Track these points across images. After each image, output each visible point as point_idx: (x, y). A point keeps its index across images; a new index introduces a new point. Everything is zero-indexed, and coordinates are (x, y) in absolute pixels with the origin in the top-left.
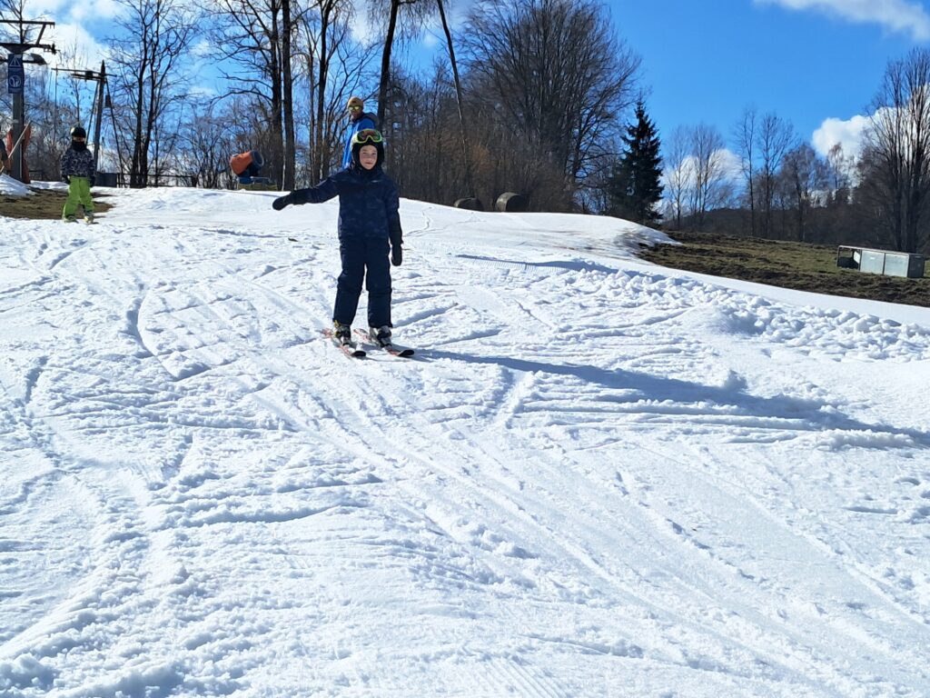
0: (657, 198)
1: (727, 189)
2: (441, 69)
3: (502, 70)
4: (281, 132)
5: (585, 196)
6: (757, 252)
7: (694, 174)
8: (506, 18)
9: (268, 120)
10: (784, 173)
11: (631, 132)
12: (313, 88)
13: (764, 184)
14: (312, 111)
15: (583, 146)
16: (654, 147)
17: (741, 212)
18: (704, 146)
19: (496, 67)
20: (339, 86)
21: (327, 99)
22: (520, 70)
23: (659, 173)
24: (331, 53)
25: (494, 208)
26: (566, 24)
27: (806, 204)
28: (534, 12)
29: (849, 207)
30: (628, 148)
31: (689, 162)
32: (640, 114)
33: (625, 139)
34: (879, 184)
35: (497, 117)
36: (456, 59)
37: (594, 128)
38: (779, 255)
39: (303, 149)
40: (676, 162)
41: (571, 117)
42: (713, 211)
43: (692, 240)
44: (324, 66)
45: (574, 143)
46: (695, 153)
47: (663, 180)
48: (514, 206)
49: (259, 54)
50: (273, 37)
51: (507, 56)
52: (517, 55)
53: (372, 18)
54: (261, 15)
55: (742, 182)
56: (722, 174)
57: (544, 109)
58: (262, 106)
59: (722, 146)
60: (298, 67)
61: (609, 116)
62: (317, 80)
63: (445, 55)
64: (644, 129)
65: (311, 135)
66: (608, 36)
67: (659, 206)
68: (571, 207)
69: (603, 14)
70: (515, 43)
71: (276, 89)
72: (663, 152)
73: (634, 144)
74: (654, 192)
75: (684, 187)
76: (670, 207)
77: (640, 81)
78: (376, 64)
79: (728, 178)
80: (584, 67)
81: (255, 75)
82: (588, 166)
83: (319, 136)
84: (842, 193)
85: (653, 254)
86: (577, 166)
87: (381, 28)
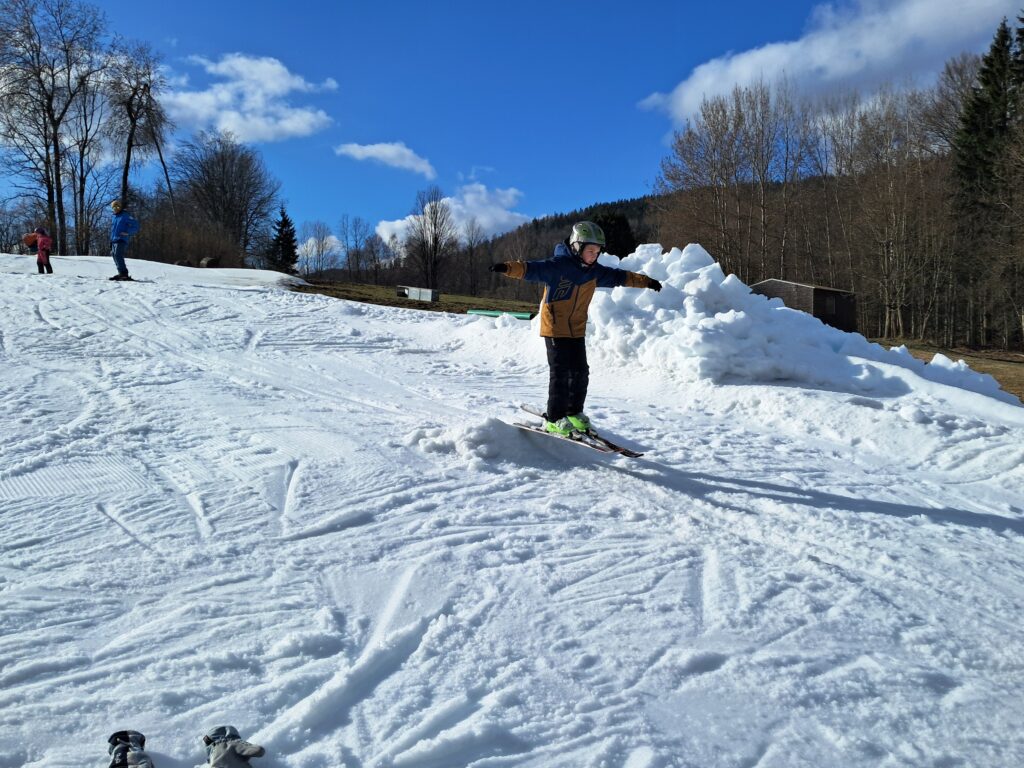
0: (295, 262)
1: (334, 258)
2: (160, 186)
3: (198, 187)
4: (55, 221)
5: (249, 260)
6: (355, 289)
7: (315, 249)
8: (198, 155)
9: (45, 213)
10: (366, 249)
11: (278, 224)
12: (75, 194)
13: (355, 255)
14: (76, 209)
15: (249, 232)
16: (292, 233)
17: (342, 271)
18: (321, 233)
19: (195, 186)
20: (93, 193)
21: (86, 200)
22: (209, 187)
23: (295, 247)
24: (87, 173)
25: (198, 266)
26: (236, 161)
27: (378, 267)
28: (216, 154)
29: (402, 269)
30: (277, 233)
31: (311, 241)
32: (283, 214)
33: (274, 228)
34: (416, 256)
35: (196, 214)
36: (170, 178)
37: (255, 221)
38: (366, 290)
39: (71, 231)
40: (304, 241)
41: (241, 214)
42: (327, 271)
43: (319, 283)
44: (83, 180)
45: (244, 230)
46: (315, 237)
47: (298, 252)
48: (212, 265)
49: (37, 173)
50: (47, 163)
51: (200, 179)
52: (206, 178)
53: (114, 153)
54: (38, 149)
55: (342, 254)
56: (331, 250)
57: (225, 210)
58: (40, 204)
59: (330, 234)
60: (65, 181)
61: (265, 215)
62: (78, 190)
63: (162, 177)
64: (285, 223)
65: (76, 222)
66: (261, 169)
67: (296, 266)
68: (243, 266)
69: (258, 156)
70: (204, 171)
71: (50, 194)
72: (297, 236)
73: (280, 231)
74: (294, 259)
75: (310, 256)
76: (302, 267)
77: (282, 195)
78: (116, 180)
79: (335, 252)
80: (248, 186)
81: (35, 185)
82: (253, 243)
83: (82, 219)
84: (398, 261)
85: (299, 289)
86: (246, 243)
87: (120, 159)
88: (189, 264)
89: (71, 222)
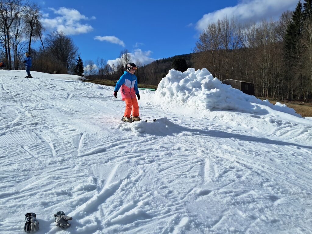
0: (83, 72)
1: (95, 71)
2: (41, 48)
3: (53, 49)
4: (8, 59)
5: (69, 72)
6: (101, 81)
7: (89, 68)
8: (53, 39)
9: (5, 56)
10: (105, 69)
11: (78, 61)
12: (14, 51)
13: (102, 71)
14: (14, 54)
15: (69, 63)
16: (82, 63)
17: (98, 75)
18: (91, 64)
19: (52, 48)
20: (20, 50)
21: (17, 53)
22: (56, 49)
23: (83, 68)
24: (18, 44)
25: (53, 73)
26: (65, 41)
27: (109, 74)
28: (58, 38)
29: (116, 75)
30: (77, 63)
31: (88, 66)
32: (79, 57)
33: (76, 62)
34: (120, 71)
35: (52, 57)
36: (44, 46)
37: (71, 60)
38: (105, 81)
39: (13, 62)
40: (86, 66)
41: (66, 57)
42: (93, 75)
43: (90, 79)
44: (16, 46)
45: (67, 62)
46: (89, 64)
47: (84, 69)
48: (57, 73)
49: (2, 44)
50: (5, 40)
51: (53, 46)
52: (55, 46)
53: (26, 37)
54: (2, 36)
55: (98, 70)
56: (94, 68)
57: (61, 56)
58: (3, 54)
59: (94, 64)
60: (11, 46)
61: (74, 58)
62: (15, 49)
63: (41, 46)
64: (80, 60)
65: (14, 59)
66: (72, 44)
67: (83, 74)
68: (67, 74)
69: (71, 40)
70: (55, 44)
71: (6, 51)
73: (78, 63)
74: (83, 71)
75: (87, 70)
76: (85, 74)
77: (79, 52)
78: (27, 46)
79: (95, 69)
80: (68, 49)
81: (2, 48)
82: (70, 66)
83: (16, 60)
84: (115, 72)
85: (84, 81)
86: (68, 66)
87: (28, 39)
88: (50, 73)
89: (13, 59)
